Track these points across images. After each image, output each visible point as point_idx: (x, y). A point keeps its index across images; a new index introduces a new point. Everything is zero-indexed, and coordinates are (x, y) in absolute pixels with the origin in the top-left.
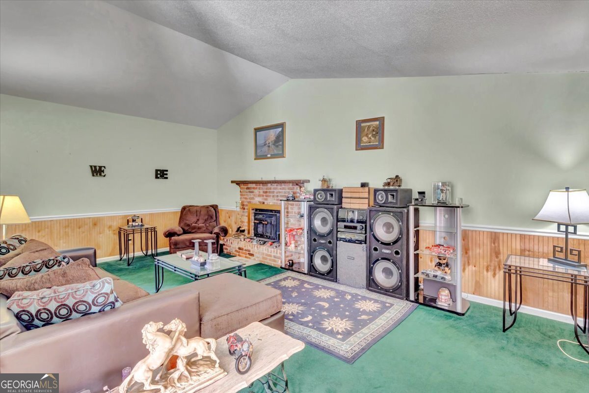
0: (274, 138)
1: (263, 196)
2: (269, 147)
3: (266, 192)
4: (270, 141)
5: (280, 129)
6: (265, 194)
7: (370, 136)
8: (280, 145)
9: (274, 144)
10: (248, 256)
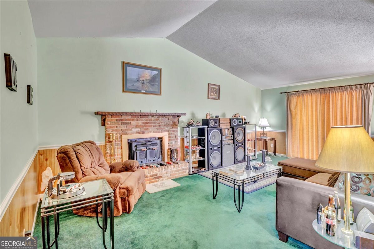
0: (149, 78)
1: (142, 126)
2: (143, 83)
3: (146, 123)
4: (144, 79)
5: (156, 72)
6: (144, 125)
7: (214, 93)
8: (156, 85)
9: (149, 83)
10: (155, 180)
